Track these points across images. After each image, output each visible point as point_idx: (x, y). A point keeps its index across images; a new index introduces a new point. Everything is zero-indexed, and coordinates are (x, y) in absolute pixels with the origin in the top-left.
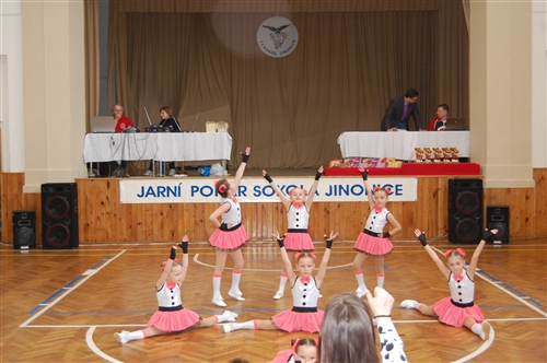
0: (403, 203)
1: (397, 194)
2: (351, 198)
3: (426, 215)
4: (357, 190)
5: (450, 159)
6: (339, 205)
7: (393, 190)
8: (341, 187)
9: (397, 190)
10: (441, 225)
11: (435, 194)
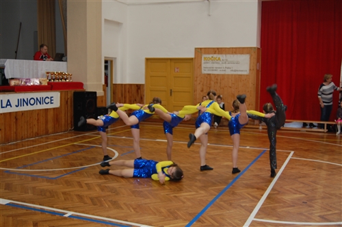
0: (54, 109)
1: (51, 103)
2: (29, 108)
3: (63, 115)
4: (32, 102)
5: (66, 80)
6: (23, 113)
7: (49, 100)
8: (24, 100)
9: (51, 100)
10: (69, 122)
11: (67, 102)
